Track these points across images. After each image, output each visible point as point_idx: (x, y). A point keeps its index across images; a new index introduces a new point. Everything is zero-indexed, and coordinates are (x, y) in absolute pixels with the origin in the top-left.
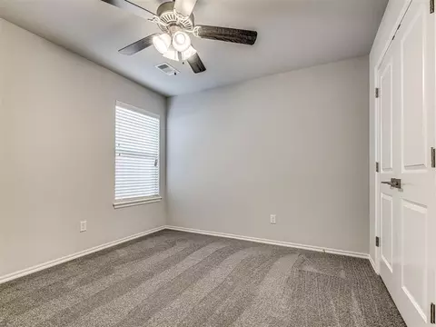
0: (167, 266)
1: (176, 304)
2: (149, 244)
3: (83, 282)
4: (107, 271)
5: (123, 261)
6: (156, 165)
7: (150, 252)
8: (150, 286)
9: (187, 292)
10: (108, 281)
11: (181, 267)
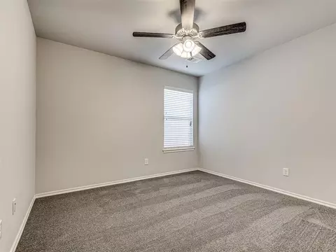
0: (190, 193)
1: (187, 216)
2: (184, 178)
3: (142, 192)
4: (156, 189)
5: (165, 185)
6: (191, 125)
7: (183, 183)
8: (175, 202)
9: (196, 211)
10: (154, 194)
11: (199, 196)
